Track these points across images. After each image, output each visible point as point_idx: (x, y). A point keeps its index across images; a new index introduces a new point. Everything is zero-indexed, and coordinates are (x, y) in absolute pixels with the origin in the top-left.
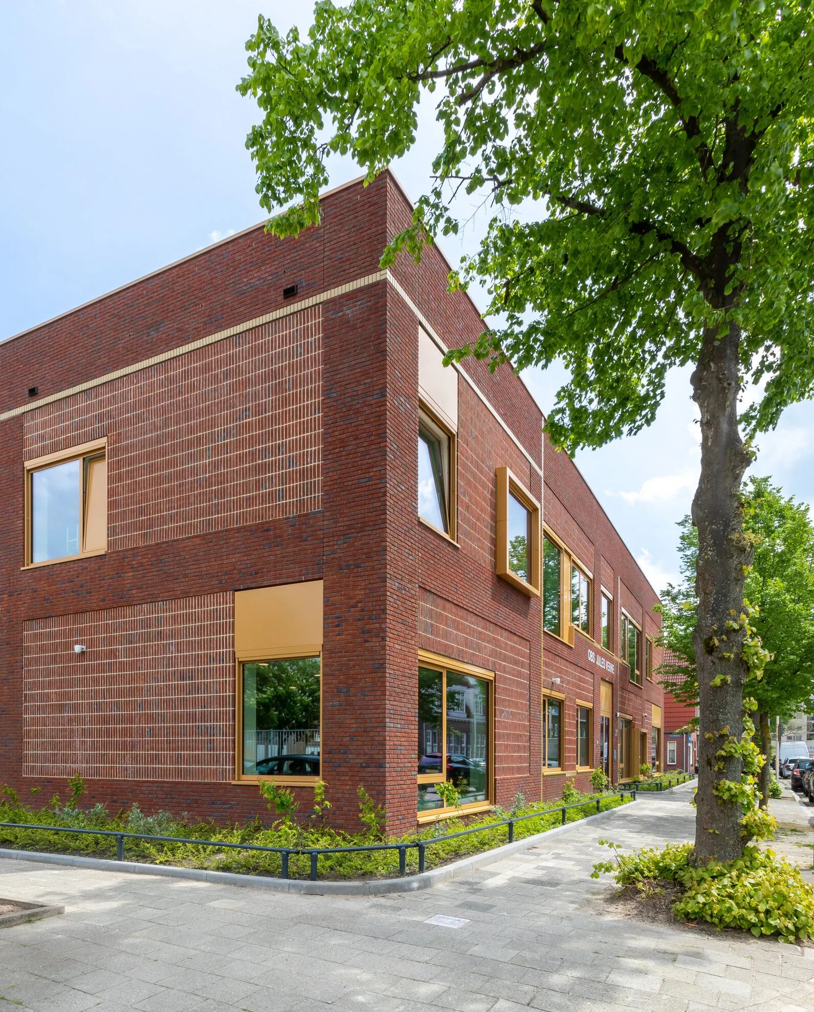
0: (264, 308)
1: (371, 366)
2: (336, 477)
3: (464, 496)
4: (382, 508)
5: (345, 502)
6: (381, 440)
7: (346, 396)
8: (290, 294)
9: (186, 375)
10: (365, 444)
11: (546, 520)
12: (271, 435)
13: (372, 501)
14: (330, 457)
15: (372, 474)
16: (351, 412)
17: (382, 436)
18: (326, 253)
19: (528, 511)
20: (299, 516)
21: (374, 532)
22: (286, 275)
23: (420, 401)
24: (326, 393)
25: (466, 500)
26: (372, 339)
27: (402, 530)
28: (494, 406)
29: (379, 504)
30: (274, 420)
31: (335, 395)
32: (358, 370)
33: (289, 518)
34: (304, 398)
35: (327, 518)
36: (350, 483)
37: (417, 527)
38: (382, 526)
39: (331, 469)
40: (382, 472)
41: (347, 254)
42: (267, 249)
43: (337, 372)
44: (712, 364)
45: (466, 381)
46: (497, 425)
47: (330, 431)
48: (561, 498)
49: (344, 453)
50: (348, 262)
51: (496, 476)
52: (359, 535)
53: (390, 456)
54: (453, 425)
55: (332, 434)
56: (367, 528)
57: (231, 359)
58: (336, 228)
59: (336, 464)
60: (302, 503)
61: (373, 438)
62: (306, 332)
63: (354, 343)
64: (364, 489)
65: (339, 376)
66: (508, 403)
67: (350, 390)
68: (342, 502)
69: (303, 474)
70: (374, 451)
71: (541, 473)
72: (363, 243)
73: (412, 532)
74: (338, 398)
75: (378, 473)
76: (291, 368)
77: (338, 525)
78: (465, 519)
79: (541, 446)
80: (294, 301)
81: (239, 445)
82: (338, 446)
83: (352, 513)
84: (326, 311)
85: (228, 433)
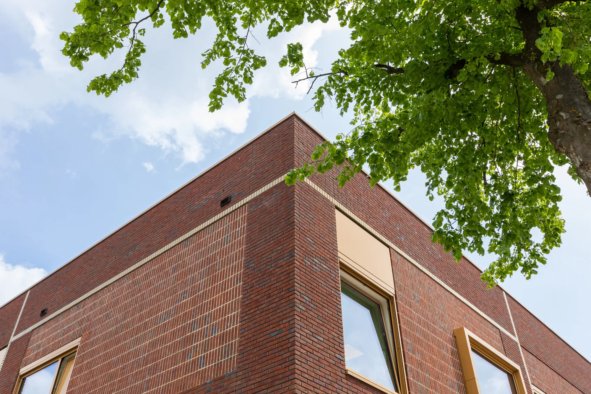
0: (208, 217)
1: (283, 236)
2: (250, 336)
3: (413, 353)
4: (291, 358)
5: (257, 358)
6: (291, 293)
7: (262, 264)
8: (225, 202)
9: (147, 276)
10: (277, 300)
11: (536, 383)
12: (201, 309)
13: (282, 353)
14: (246, 318)
15: (282, 326)
16: (265, 276)
17: (291, 290)
18: (252, 172)
19: (508, 374)
20: (215, 380)
21: (283, 385)
22: (224, 192)
23: (341, 263)
24: (246, 265)
25: (418, 357)
26: (283, 217)
27: (320, 383)
28: (440, 278)
29: (288, 354)
30: (205, 295)
31: (253, 265)
32: (272, 242)
33: (206, 384)
34: (229, 273)
35: (240, 377)
36: (262, 339)
37: (345, 381)
38: (291, 377)
39: (246, 329)
40: (291, 322)
41: (266, 168)
42: (214, 181)
43: (255, 247)
44: (562, 114)
45: (400, 255)
46: (447, 293)
47: (247, 295)
48: (548, 363)
49: (258, 312)
50: (268, 172)
51: (455, 337)
52: (269, 390)
53: (300, 307)
54: (390, 289)
55: (249, 298)
56: (277, 382)
57: (179, 257)
58: (260, 155)
59: (250, 324)
60: (219, 367)
61: (283, 293)
62: (235, 225)
63: (269, 223)
64: (276, 342)
65: (257, 250)
66: (457, 276)
67: (265, 259)
68: (254, 359)
69: (222, 338)
70: (284, 305)
71: (516, 339)
72: (277, 159)
73: (336, 386)
74: (255, 267)
75: (287, 324)
76: (221, 253)
77: (250, 383)
78: (417, 376)
79: (508, 315)
80: (228, 206)
81: (176, 322)
82: (253, 307)
83: (264, 369)
84: (250, 207)
85: (168, 314)
